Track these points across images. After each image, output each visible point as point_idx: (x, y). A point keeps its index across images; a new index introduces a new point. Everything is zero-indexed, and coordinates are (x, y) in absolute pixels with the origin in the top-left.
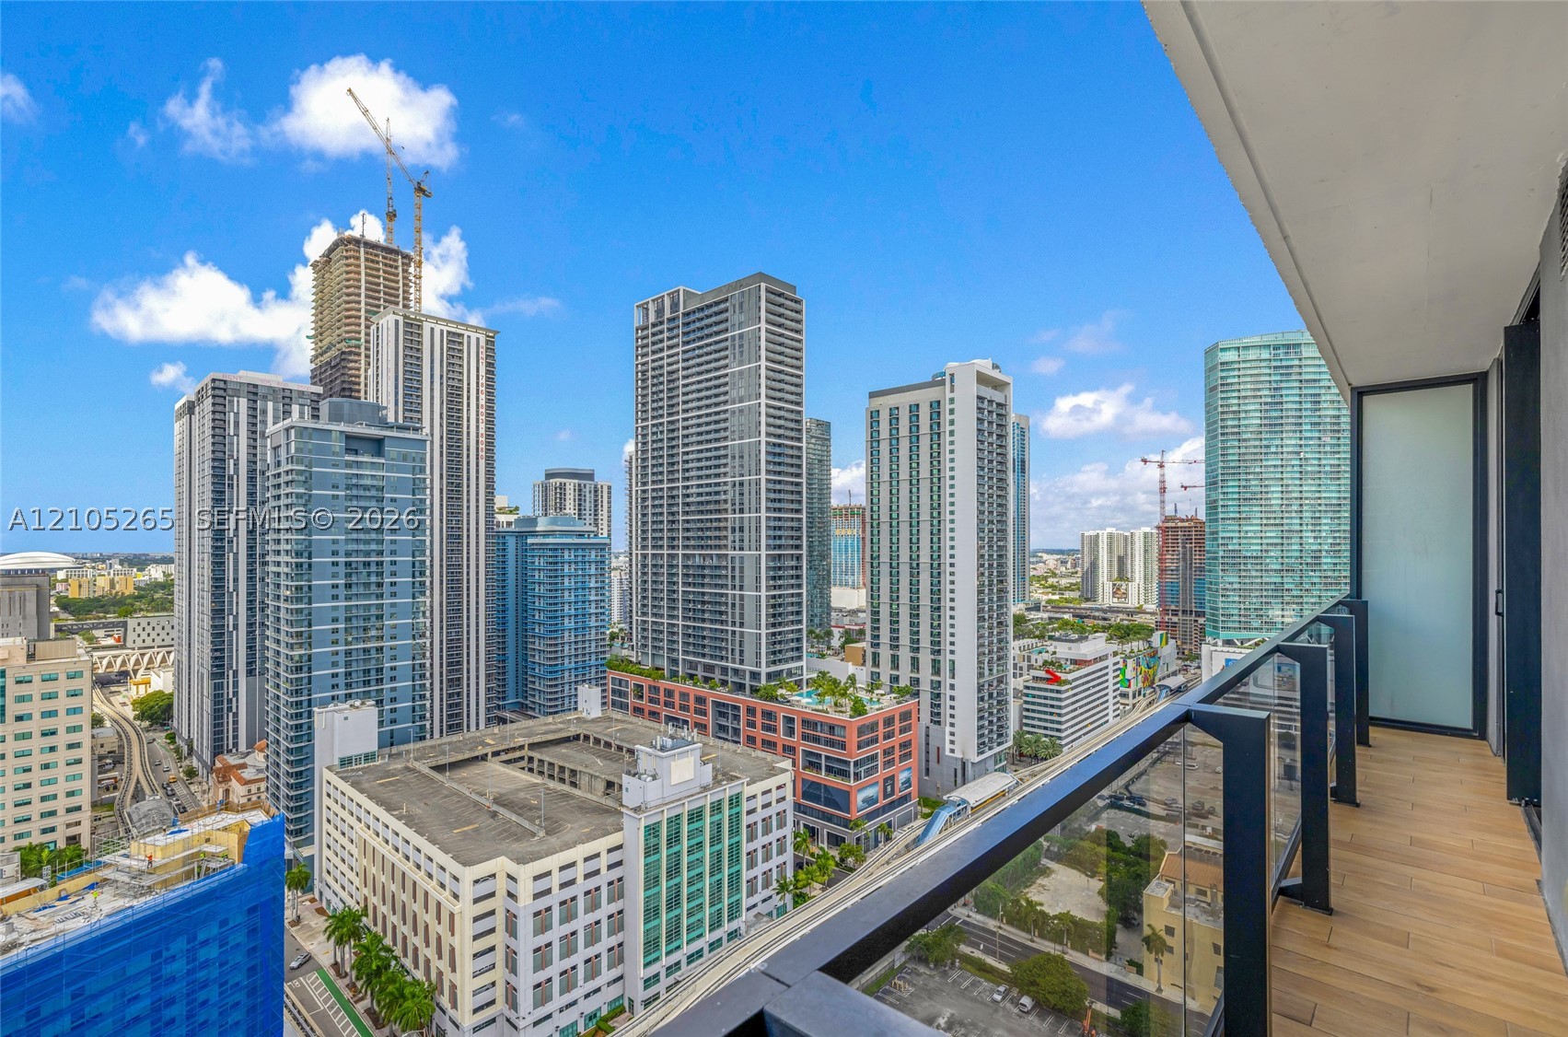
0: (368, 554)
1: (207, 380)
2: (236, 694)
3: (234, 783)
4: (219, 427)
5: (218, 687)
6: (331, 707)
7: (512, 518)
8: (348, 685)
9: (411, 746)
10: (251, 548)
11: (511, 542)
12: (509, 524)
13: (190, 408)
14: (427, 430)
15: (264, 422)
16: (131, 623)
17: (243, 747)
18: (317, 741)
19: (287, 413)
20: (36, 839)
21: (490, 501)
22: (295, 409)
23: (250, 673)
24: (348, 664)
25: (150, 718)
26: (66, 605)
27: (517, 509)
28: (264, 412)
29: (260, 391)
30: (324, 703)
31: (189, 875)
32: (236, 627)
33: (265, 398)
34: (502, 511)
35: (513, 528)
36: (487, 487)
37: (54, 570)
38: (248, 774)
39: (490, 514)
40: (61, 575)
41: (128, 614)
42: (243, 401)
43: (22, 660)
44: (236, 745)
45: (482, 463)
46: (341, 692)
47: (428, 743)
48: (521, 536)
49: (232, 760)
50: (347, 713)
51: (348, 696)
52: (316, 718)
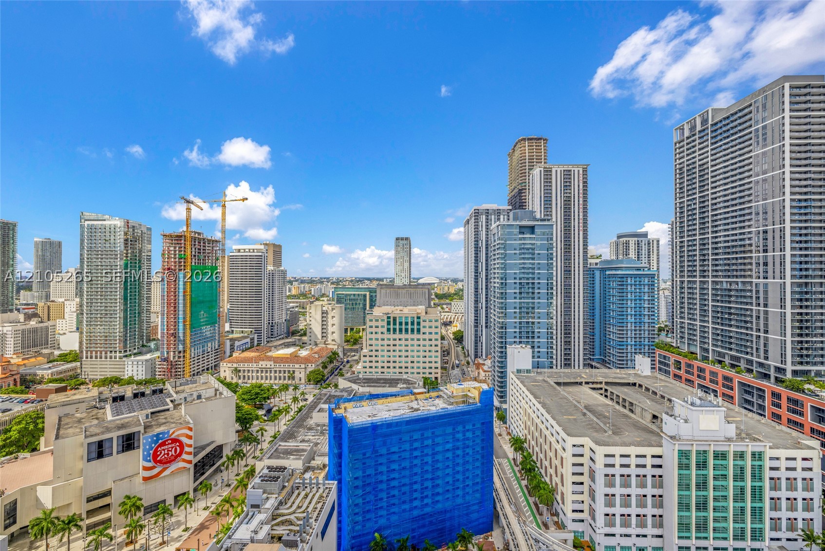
0: (528, 279)
1: (473, 210)
2: (482, 335)
3: (481, 371)
4: (476, 227)
5: (476, 331)
6: (513, 346)
7: (598, 261)
8: (520, 337)
9: (546, 370)
10: (487, 276)
11: (597, 273)
12: (596, 264)
13: (468, 222)
14: (554, 220)
15: (491, 224)
16: (453, 303)
17: (484, 357)
18: (508, 360)
19: (499, 219)
20: (427, 375)
21: (585, 252)
22: (502, 217)
23: (486, 327)
24: (520, 328)
25: (457, 340)
26: (437, 296)
27: (601, 256)
28: (491, 220)
29: (490, 212)
30: (511, 344)
31: (463, 402)
32: (482, 308)
33: (491, 215)
34: (592, 257)
35: (598, 266)
36: (584, 245)
37: (434, 283)
38: (485, 368)
39: (585, 259)
40: (436, 285)
41: (452, 300)
42: (484, 216)
43: (424, 314)
44: (482, 355)
45: (581, 233)
46: (518, 340)
47: (554, 370)
48: (603, 270)
49: (481, 361)
50: (519, 350)
51: (520, 342)
52: (508, 349)
